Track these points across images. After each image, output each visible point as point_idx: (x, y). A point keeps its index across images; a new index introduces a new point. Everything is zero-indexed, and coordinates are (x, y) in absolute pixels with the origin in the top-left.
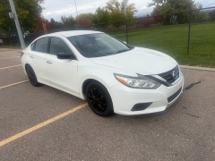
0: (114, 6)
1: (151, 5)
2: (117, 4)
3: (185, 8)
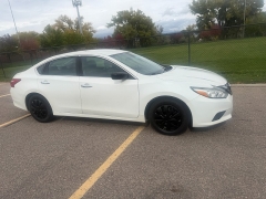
0: (66, 24)
1: (110, 26)
2: (70, 22)
3: (146, 30)
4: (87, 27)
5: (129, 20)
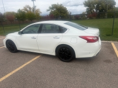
0: (28, 9)
4: (38, 11)
5: (56, 8)
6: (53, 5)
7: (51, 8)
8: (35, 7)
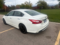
0: (27, 3)
1: (36, 4)
3: (45, 5)
4: (31, 4)
5: (41, 2)
6: (39, 1)
7: (38, 3)
8: (30, 2)
